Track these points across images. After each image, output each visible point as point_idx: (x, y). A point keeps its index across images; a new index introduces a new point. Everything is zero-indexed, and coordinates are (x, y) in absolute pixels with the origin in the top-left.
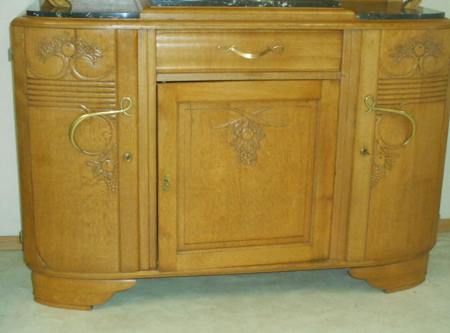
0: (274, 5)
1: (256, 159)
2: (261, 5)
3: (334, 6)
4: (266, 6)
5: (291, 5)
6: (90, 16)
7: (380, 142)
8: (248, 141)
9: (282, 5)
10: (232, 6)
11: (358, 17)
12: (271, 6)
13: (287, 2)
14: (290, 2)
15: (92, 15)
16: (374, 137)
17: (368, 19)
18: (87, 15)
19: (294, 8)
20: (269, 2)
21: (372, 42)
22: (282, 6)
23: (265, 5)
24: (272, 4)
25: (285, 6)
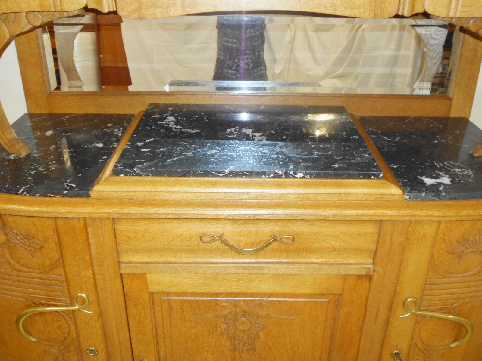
0: (284, 176)
1: (255, 349)
2: (265, 176)
3: (373, 177)
4: (273, 177)
5: (308, 176)
6: (24, 193)
7: (420, 344)
8: (244, 331)
9: (295, 176)
10: (223, 176)
11: (407, 197)
12: (280, 176)
13: (304, 172)
14: (308, 172)
15: (26, 192)
16: (412, 339)
17: (422, 200)
18: (20, 192)
19: (314, 180)
20: (276, 171)
21: (425, 236)
22: (296, 178)
23: (271, 176)
24: (282, 175)
25: (301, 178)
